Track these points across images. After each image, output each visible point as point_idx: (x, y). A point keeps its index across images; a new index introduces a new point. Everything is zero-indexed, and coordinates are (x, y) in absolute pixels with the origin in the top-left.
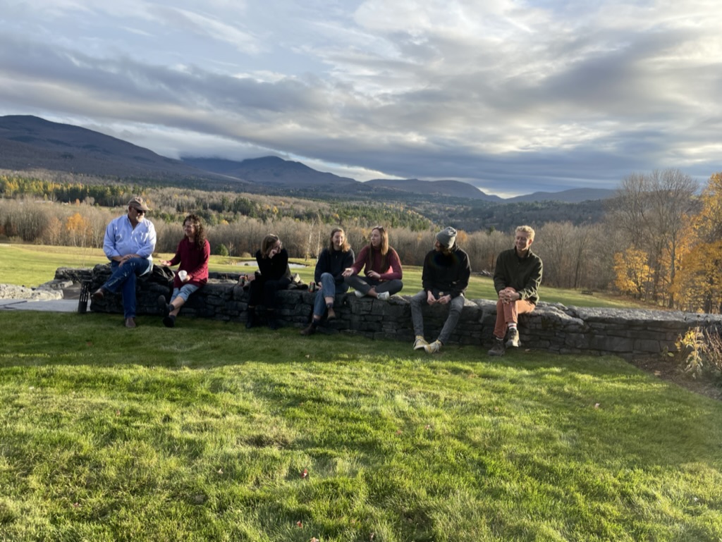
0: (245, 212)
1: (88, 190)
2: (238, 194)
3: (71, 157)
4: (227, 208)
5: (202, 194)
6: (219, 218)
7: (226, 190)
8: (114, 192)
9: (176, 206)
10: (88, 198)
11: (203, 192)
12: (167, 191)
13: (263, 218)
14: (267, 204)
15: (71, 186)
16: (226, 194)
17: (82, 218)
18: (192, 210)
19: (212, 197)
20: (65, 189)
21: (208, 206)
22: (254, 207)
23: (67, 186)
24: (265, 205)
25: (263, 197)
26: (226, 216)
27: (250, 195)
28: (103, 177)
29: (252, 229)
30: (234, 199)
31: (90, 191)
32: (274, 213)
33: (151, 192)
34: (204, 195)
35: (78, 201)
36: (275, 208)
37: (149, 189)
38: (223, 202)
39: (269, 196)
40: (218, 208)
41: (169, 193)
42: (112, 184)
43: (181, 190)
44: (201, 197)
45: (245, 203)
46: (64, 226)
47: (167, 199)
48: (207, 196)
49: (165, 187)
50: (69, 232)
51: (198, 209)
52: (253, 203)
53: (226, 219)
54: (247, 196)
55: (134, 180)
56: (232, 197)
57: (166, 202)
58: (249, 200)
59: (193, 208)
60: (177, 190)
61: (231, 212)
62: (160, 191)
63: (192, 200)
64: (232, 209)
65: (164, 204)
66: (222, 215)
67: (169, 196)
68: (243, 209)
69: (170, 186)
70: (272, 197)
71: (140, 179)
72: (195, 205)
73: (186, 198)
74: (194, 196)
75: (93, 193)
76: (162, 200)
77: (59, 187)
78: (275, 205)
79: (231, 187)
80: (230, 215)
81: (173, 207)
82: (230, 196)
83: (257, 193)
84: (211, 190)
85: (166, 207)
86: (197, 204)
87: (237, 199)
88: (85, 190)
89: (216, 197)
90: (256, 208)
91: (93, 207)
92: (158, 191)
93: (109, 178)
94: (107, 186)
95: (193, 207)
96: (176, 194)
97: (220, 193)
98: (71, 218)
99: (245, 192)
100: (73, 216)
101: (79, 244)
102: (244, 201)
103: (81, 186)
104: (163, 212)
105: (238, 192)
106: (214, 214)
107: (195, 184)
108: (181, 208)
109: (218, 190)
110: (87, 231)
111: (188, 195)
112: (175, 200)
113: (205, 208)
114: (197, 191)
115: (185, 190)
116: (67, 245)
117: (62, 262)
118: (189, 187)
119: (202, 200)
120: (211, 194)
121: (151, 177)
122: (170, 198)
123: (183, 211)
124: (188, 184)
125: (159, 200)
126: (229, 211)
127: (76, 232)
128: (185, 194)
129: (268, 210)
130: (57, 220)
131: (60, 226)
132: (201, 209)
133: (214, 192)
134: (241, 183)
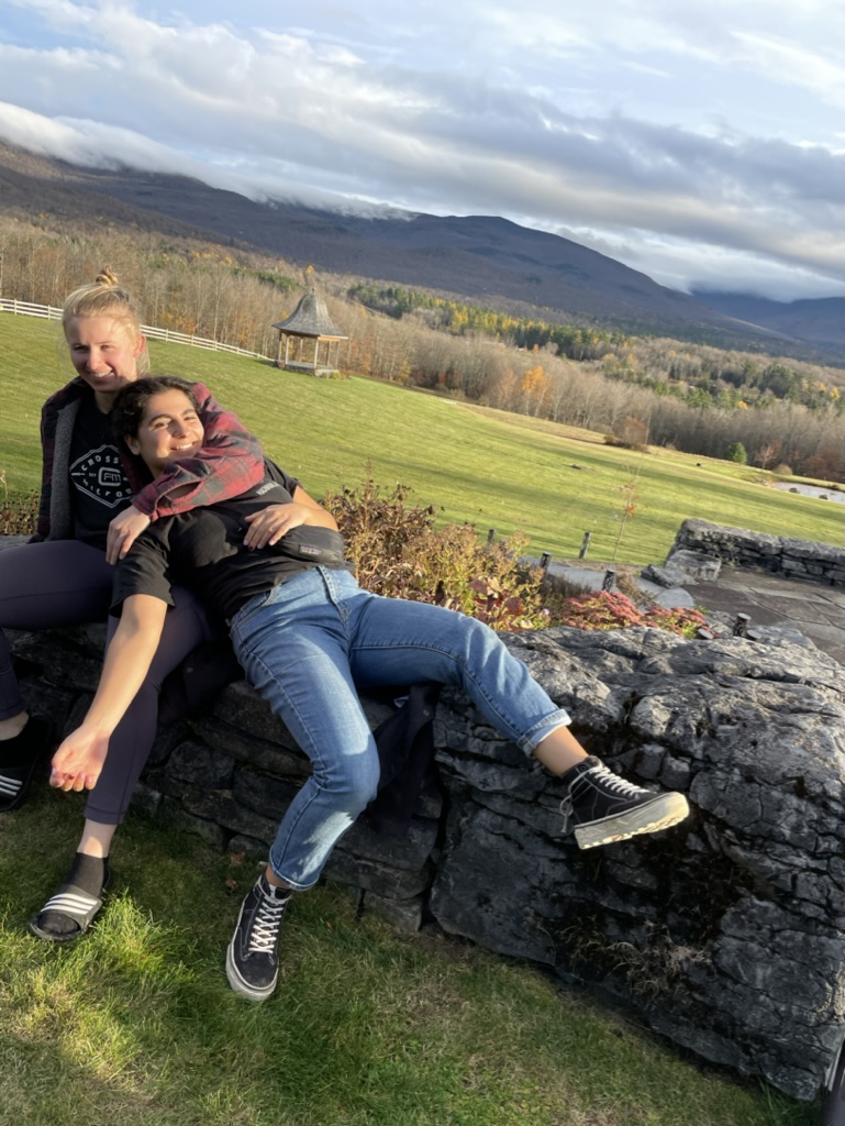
0: (780, 393)
1: (552, 332)
2: (774, 359)
3: (538, 281)
4: (750, 380)
5: (713, 352)
6: (734, 396)
7: (754, 350)
8: (586, 338)
9: (669, 369)
10: (549, 344)
11: (716, 351)
12: (660, 343)
13: (811, 405)
14: (821, 380)
15: (531, 324)
16: (753, 357)
17: (544, 375)
18: (692, 378)
19: (729, 361)
20: (523, 327)
21: (720, 374)
22: (796, 385)
23: (526, 324)
24: (816, 384)
25: (816, 369)
26: (745, 395)
27: (794, 362)
28: (574, 314)
29: (795, 424)
30: (765, 367)
31: (554, 334)
32: (830, 399)
33: (637, 343)
34: (717, 355)
35: (536, 346)
36: (835, 389)
37: (635, 338)
38: (746, 370)
39: (827, 368)
40: (734, 379)
41: (663, 347)
42: (584, 326)
43: (682, 345)
44: (712, 358)
45: (782, 375)
46: (519, 384)
47: (658, 357)
48: (721, 358)
49: (659, 336)
50: (523, 393)
51: (702, 378)
52: (798, 377)
53: (745, 400)
54: (788, 364)
55: (616, 322)
56: (762, 363)
57: (656, 360)
58: (791, 371)
59: (695, 376)
60: (676, 343)
61: (755, 389)
62: (651, 344)
63: (697, 361)
64: (759, 383)
65: (653, 364)
66: (739, 392)
67: (662, 351)
68: (777, 385)
69: (666, 336)
70: (833, 370)
71: (624, 322)
72: (700, 370)
73: (687, 357)
74: (701, 356)
75: (557, 338)
76: (650, 356)
77: (516, 324)
78: (837, 385)
79: (762, 346)
80: (754, 394)
81: (665, 370)
82: (759, 361)
83: (805, 360)
84: (728, 348)
85: (654, 369)
86: (703, 369)
87: (770, 367)
88: (549, 332)
89: (736, 360)
90: (801, 386)
91: (558, 360)
92: (647, 342)
93: (581, 317)
94: (578, 328)
95: (695, 373)
96: (674, 350)
97: (745, 354)
98: (530, 372)
99: (786, 356)
100: (533, 370)
101: (531, 413)
103: (543, 326)
104: (649, 376)
105: (772, 355)
106: (727, 388)
107: (704, 336)
108: (676, 374)
109: (740, 349)
110: (545, 394)
111: (691, 352)
112: (670, 359)
113: (714, 377)
114: (707, 348)
115: (689, 344)
116: (516, 412)
118: (695, 341)
119: (712, 362)
120: (729, 355)
121: (639, 320)
122: (664, 355)
123: (678, 379)
124: (693, 335)
125: (647, 356)
126: (752, 386)
127: (532, 394)
128: (687, 350)
129: (821, 393)
130: (512, 373)
131: (513, 383)
132: (706, 377)
133: (734, 352)
134: (782, 340)
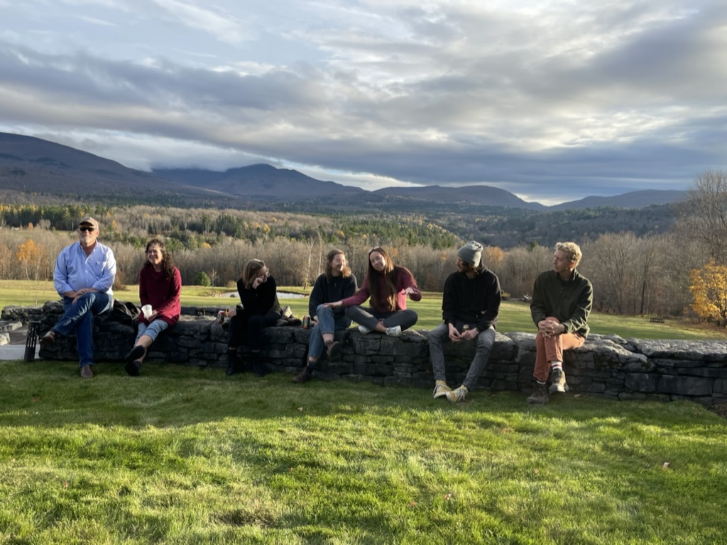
0: (231, 232)
1: (43, 211)
2: (222, 211)
3: (23, 173)
4: (208, 228)
5: (178, 211)
6: (199, 240)
7: (207, 206)
8: (73, 212)
9: (147, 227)
10: (42, 221)
11: (180, 210)
12: (136, 210)
13: (252, 239)
14: (256, 221)
15: (22, 207)
16: (207, 212)
17: (36, 246)
18: (166, 232)
19: (190, 216)
20: (15, 211)
21: (186, 226)
22: (241, 226)
23: (17, 208)
24: (253, 223)
25: (251, 214)
26: (207, 238)
27: (236, 211)
28: (60, 196)
29: (239, 252)
30: (217, 217)
31: (45, 213)
32: (264, 232)
33: (117, 211)
34: (181, 213)
35: (31, 225)
36: (266, 225)
37: (115, 208)
38: (204, 221)
39: (258, 212)
40: (198, 228)
41: (139, 213)
42: (71, 204)
43: (153, 209)
44: (178, 215)
45: (230, 221)
46: (15, 256)
47: (137, 219)
48: (184, 215)
49: (134, 205)
50: (20, 263)
51: (174, 230)
52: (240, 221)
53: (207, 242)
54: (232, 213)
55: (98, 198)
56: (214, 214)
57: (135, 223)
58: (235, 217)
59: (168, 229)
60: (149, 208)
61: (213, 233)
62: (129, 211)
63: (167, 219)
64: (215, 228)
65: (134, 225)
66: (203, 237)
67: (138, 215)
68: (227, 228)
69: (140, 204)
70: (262, 213)
71: (104, 197)
72: (171, 225)
73: (159, 217)
74: (169, 215)
75: (48, 216)
76: (130, 220)
77: (8, 209)
78: (267, 222)
79: (212, 203)
80: (213, 236)
81: (144, 228)
82: (212, 213)
83: (244, 209)
84: (189, 207)
85: (135, 229)
86: (173, 224)
87: (220, 217)
88: (40, 211)
89: (195, 214)
90: (244, 226)
91: (49, 232)
92: (125, 210)
93: (68, 197)
94: (66, 206)
95: (167, 228)
96: (148, 214)
97: (200, 210)
98: (23, 246)
99: (230, 208)
100: (25, 244)
101: (32, 277)
102: (229, 219)
103: (34, 208)
104: (132, 235)
105: (221, 208)
106: (193, 235)
107: (169, 200)
108: (154, 230)
109: (197, 207)
110: (41, 261)
111: (162, 214)
112: (146, 220)
113: (182, 228)
114: (172, 209)
115: (158, 208)
116: (17, 279)
117: (11, 299)
118: (164, 205)
119: (178, 219)
120: (189, 212)
121: (117, 194)
122: (141, 218)
123: (156, 234)
124: (162, 200)
125: (127, 221)
126: (210, 231)
127: (29, 262)
128: (158, 212)
129: (258, 229)
130: (6, 249)
131: (9, 256)
132: (177, 229)
133: (193, 209)
134: (225, 197)
